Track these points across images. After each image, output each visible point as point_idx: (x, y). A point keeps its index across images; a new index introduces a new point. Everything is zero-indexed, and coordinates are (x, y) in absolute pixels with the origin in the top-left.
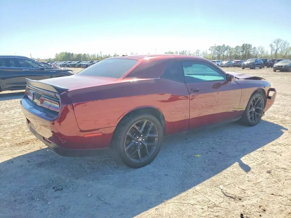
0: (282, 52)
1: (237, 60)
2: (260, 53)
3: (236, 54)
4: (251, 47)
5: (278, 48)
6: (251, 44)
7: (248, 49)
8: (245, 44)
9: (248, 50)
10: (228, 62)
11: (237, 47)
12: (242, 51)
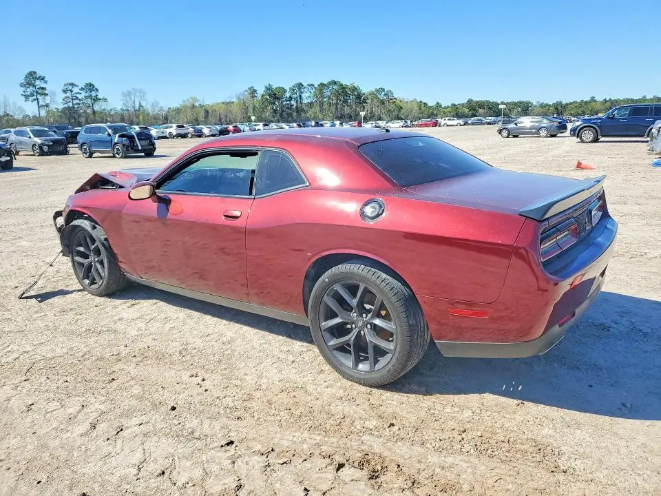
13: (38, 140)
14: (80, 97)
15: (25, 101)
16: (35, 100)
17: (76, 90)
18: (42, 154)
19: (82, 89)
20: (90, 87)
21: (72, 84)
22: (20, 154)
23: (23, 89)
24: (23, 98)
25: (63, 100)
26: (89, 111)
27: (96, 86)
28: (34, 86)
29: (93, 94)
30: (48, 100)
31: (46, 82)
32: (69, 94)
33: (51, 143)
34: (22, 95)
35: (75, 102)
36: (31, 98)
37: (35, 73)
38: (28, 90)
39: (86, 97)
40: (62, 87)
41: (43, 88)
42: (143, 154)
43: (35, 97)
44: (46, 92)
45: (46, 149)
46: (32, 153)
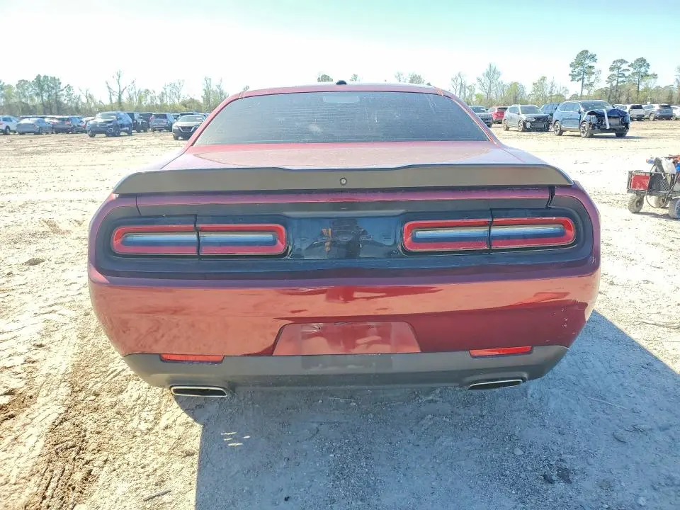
0: (131, 98)
1: (61, 117)
2: (84, 100)
3: (23, 100)
4: (60, 83)
5: (122, 90)
6: (56, 78)
7: (53, 88)
8: (42, 75)
9: (54, 91)
10: (38, 121)
11: (22, 83)
12: (37, 95)
13: (524, 117)
14: (627, 74)
15: (572, 81)
16: (580, 79)
17: (624, 66)
18: (525, 129)
19: (631, 65)
20: (642, 62)
21: (622, 61)
22: (510, 129)
23: (572, 69)
24: (570, 78)
25: (609, 78)
26: (633, 89)
27: (648, 61)
28: (583, 65)
29: (643, 70)
30: (593, 78)
31: (595, 61)
32: (615, 72)
33: (534, 120)
34: (570, 75)
35: (620, 79)
36: (578, 78)
37: (587, 51)
38: (577, 70)
39: (634, 74)
40: (610, 64)
41: (590, 67)
42: (614, 134)
43: (581, 77)
44: (593, 71)
45: (528, 125)
46: (517, 129)
